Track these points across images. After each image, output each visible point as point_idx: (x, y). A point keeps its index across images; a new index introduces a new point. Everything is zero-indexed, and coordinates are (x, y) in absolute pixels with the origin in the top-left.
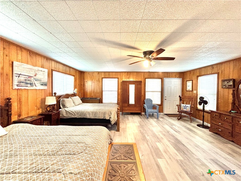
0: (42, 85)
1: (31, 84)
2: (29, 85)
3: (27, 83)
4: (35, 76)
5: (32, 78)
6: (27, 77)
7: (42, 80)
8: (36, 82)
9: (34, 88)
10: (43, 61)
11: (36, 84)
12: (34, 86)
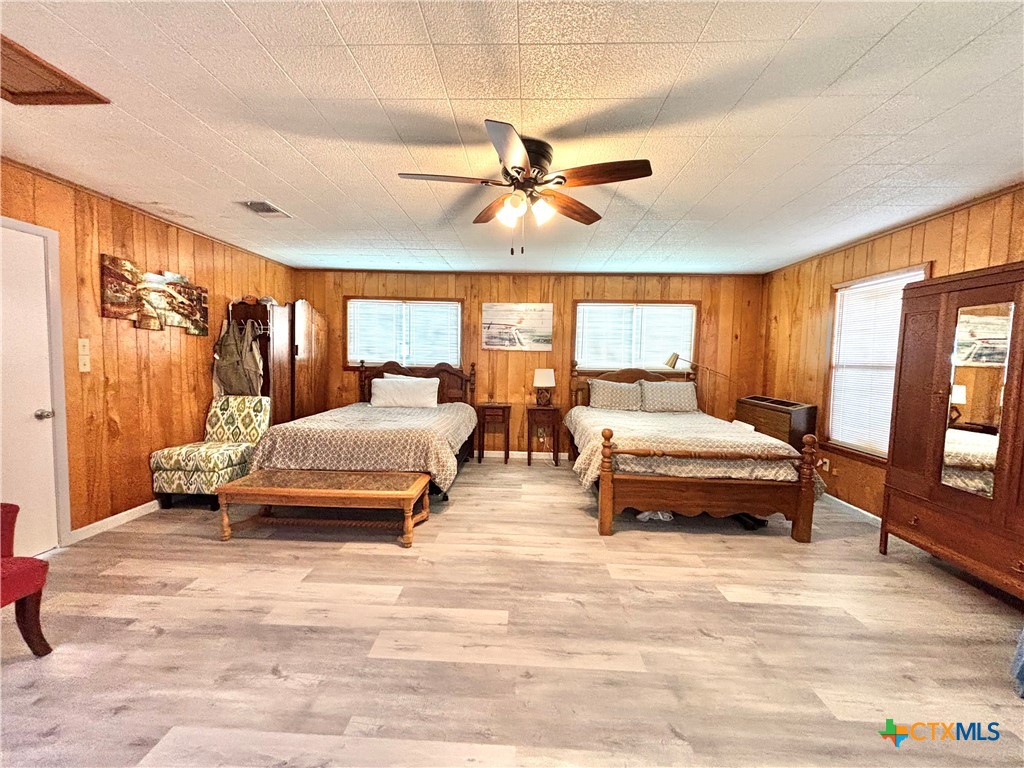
0: (538, 341)
1: (510, 340)
2: (507, 343)
3: (502, 339)
4: (520, 323)
5: (513, 328)
6: (504, 327)
7: (538, 330)
8: (521, 336)
9: (518, 347)
10: (546, 285)
11: (523, 341)
12: (518, 344)
